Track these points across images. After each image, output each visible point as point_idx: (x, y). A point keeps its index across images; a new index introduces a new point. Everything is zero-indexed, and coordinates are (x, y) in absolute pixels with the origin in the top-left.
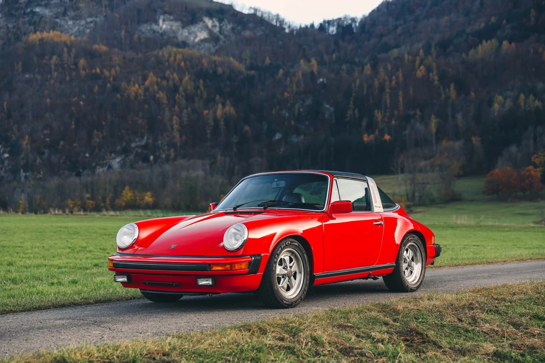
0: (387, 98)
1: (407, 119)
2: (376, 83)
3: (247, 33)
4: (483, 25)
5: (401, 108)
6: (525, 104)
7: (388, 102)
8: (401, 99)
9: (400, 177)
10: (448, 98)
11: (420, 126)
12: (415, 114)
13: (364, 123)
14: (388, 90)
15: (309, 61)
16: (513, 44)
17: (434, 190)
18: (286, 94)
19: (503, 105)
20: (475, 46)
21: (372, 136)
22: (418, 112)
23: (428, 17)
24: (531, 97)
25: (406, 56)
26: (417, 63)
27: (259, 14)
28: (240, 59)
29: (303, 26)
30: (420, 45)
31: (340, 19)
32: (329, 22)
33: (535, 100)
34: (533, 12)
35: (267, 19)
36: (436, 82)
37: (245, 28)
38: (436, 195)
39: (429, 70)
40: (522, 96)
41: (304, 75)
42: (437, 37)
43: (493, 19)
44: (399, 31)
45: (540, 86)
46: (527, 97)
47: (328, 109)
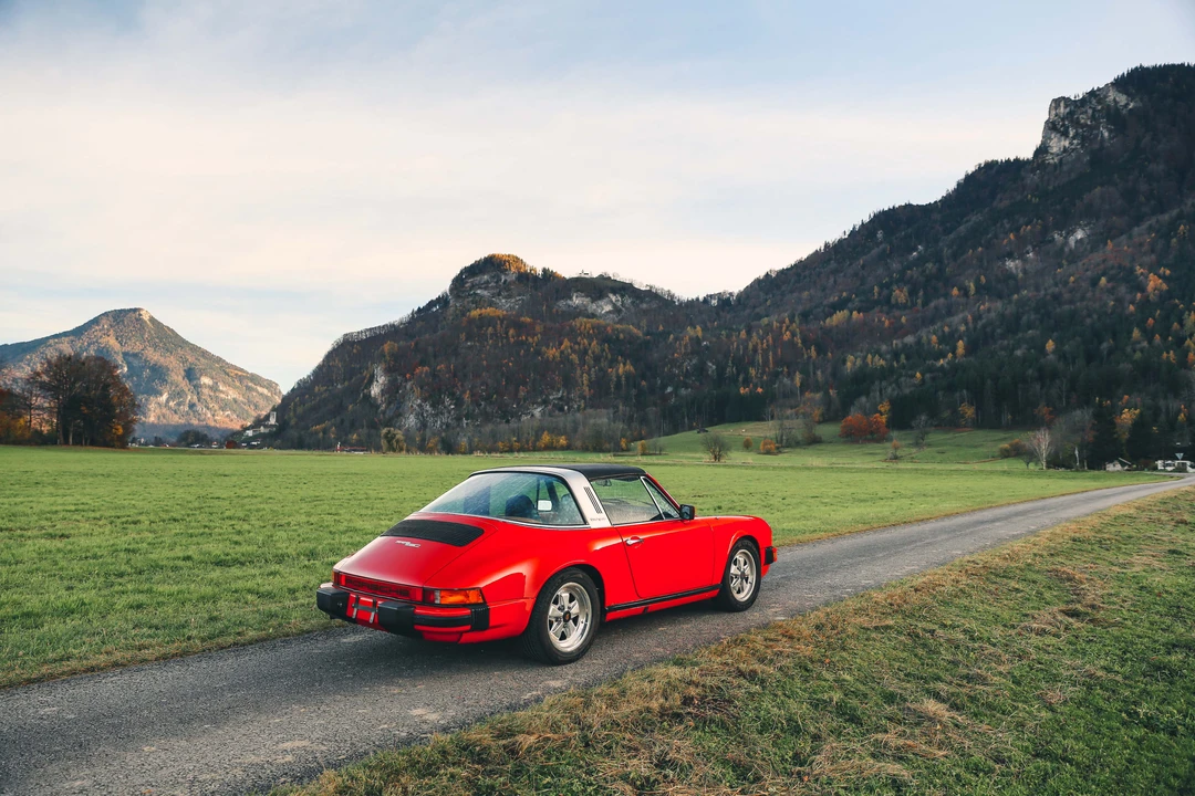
0: (759, 358)
1: (776, 375)
2: (750, 346)
3: (644, 306)
4: (836, 299)
5: (771, 366)
6: (872, 363)
7: (760, 361)
8: (771, 359)
9: (771, 423)
10: (810, 357)
11: (786, 381)
12: (782, 371)
13: (741, 378)
14: (760, 352)
15: (695, 328)
16: (861, 314)
17: (799, 434)
18: (676, 355)
19: (854, 364)
20: (831, 315)
21: (747, 389)
22: (785, 370)
23: (792, 292)
24: (877, 357)
25: (775, 323)
26: (784, 329)
27: (654, 291)
28: (639, 327)
29: (690, 299)
30: (786, 315)
31: (720, 294)
32: (711, 296)
33: (879, 360)
34: (876, 289)
35: (660, 294)
36: (800, 345)
37: (642, 302)
38: (800, 438)
39: (793, 335)
40: (869, 356)
41: (691, 339)
42: (800, 308)
43: (844, 294)
44: (769, 303)
45: (884, 348)
46: (873, 357)
47: (711, 366)
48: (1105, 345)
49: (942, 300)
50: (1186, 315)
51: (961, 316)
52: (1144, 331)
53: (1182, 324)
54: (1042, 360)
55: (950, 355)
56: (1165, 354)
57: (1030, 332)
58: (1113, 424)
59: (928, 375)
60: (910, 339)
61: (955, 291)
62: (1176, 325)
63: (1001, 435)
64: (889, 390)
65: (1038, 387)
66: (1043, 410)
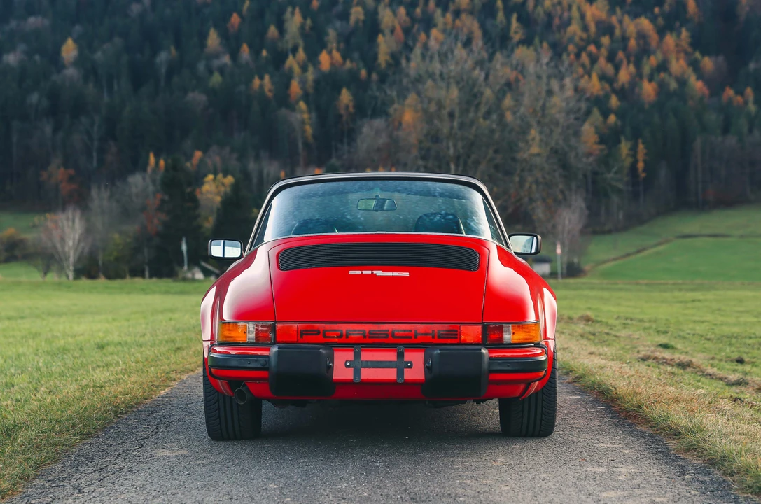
48: (163, 57)
50: (288, 15)
52: (224, 35)
53: (282, 30)
54: (55, 77)
56: (257, 82)
57: (32, 20)
58: (194, 200)
62: (273, 31)
65: (48, 129)
66: (57, 173)
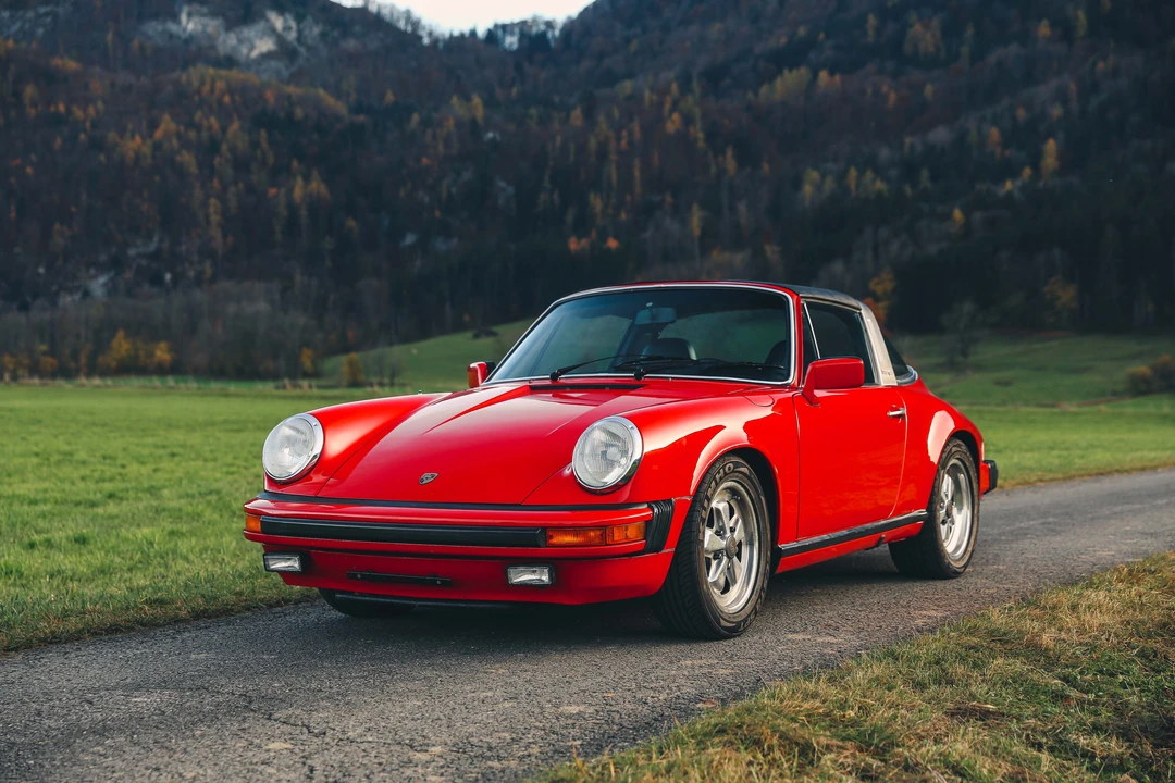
0: (612, 172)
1: (648, 210)
2: (593, 143)
3: (351, 44)
4: (783, 41)
5: (638, 189)
6: (858, 186)
7: (614, 178)
8: (637, 173)
10: (722, 172)
11: (671, 225)
12: (663, 202)
13: (570, 217)
14: (613, 157)
15: (468, 99)
16: (837, 78)
18: (425, 161)
19: (819, 188)
20: (769, 78)
21: (585, 242)
22: (669, 199)
23: (685, 22)
24: (869, 174)
25: (647, 94)
26: (667, 106)
27: (373, 8)
28: (338, 93)
29: (456, 33)
30: (671, 75)
31: (524, 23)
32: (504, 28)
33: (874, 181)
34: (872, 20)
35: (388, 18)
36: (701, 144)
37: (345, 34)
39: (688, 120)
40: (853, 172)
41: (459, 124)
42: (703, 61)
43: (802, 31)
44: (634, 46)
45: (884, 153)
46: (861, 173)
47: (504, 189)
49: (1014, 48)
51: (1053, 83)
55: (1027, 172)
59: (978, 216)
60: (941, 135)
61: (1044, 29)
63: (1131, 346)
64: (894, 247)
